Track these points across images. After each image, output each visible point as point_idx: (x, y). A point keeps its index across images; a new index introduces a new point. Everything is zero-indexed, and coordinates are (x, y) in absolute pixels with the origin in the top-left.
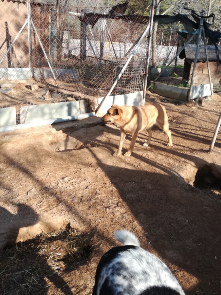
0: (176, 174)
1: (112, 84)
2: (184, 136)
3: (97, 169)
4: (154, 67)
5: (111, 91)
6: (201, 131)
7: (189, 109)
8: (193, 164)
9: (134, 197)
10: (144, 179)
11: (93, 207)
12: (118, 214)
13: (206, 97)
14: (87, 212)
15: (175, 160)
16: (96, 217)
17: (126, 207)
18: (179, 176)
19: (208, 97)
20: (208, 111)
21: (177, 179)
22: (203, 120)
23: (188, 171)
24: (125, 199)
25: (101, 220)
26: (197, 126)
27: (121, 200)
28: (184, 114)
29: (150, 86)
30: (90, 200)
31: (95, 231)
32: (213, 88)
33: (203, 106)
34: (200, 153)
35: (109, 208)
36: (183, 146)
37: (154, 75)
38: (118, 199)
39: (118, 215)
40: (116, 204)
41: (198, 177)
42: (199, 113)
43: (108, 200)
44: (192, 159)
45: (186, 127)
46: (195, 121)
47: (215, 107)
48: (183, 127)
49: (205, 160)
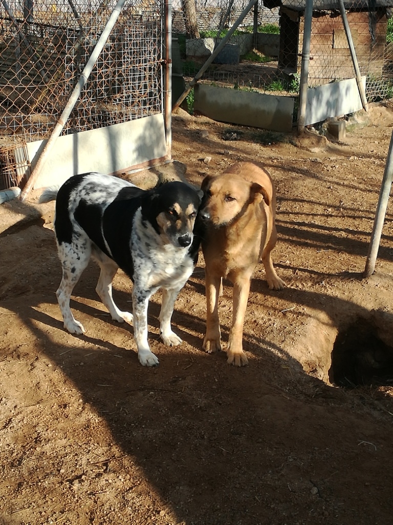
0: (276, 352)
1: (67, 98)
2: (293, 236)
3: (36, 364)
4: (193, 36)
5: (65, 118)
6: (340, 217)
7: (303, 155)
8: (323, 316)
9: (156, 435)
10: (184, 379)
11: (30, 484)
12: (109, 497)
13: (348, 115)
14: (13, 501)
15: (272, 312)
16: (41, 513)
17: (134, 470)
18: (285, 358)
19: (355, 117)
20: (358, 155)
21: (279, 367)
22: (343, 185)
23: (310, 339)
24: (127, 447)
25: (56, 520)
26: (329, 202)
27: (116, 450)
28: (289, 170)
29: (185, 96)
30: (19, 464)
32: (368, 89)
33: (342, 144)
34: (339, 284)
35: (81, 481)
36: (292, 268)
37: (194, 60)
38: (108, 448)
39: (109, 500)
40: (100, 465)
41: (341, 352)
42: (332, 164)
43: (76, 455)
44: (320, 303)
45: (297, 210)
46: (321, 188)
47: (376, 142)
48: (290, 211)
49: (355, 301)
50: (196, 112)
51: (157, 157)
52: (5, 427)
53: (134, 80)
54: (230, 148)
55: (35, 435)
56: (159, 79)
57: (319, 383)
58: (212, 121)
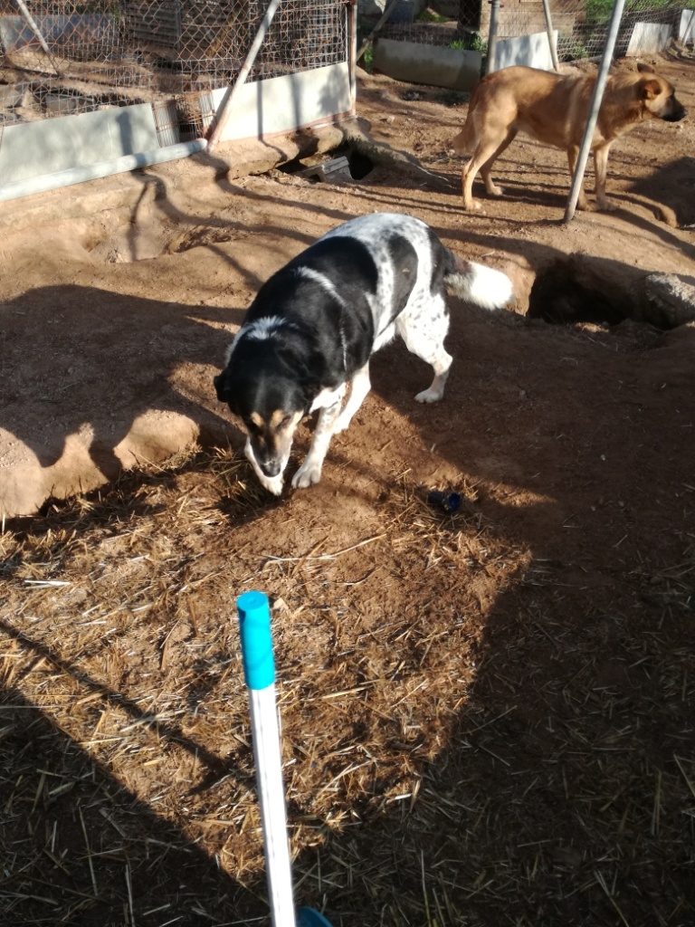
8: (521, 260)
44: (520, 248)
49: (554, 246)
50: (373, 71)
51: (341, 112)
54: (413, 109)
56: (343, 23)
58: (391, 80)
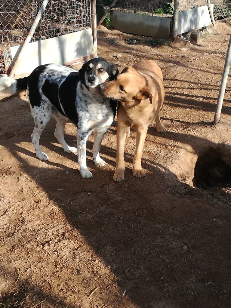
0: (162, 169)
1: (34, 20)
2: (170, 101)
3: (20, 178)
5: (32, 32)
6: (199, 89)
7: (176, 52)
8: (189, 148)
9: (92, 218)
10: (108, 185)
11: (19, 246)
12: (65, 253)
13: (203, 28)
14: (10, 256)
15: (159, 146)
16: (26, 263)
17: (80, 237)
18: (167, 172)
19: (207, 29)
20: (209, 52)
21: (164, 177)
22: (201, 70)
23: (182, 161)
24: (76, 225)
25: (35, 266)
26: (192, 80)
27: (69, 227)
28: (168, 62)
29: (104, 17)
30: (13, 235)
31: (27, 288)
32: (214, 12)
33: (199, 46)
34: (199, 128)
35: (49, 244)
36: (170, 120)
38: (64, 225)
39: (66, 254)
40: (60, 235)
41: (200, 168)
42: (194, 58)
43: (46, 229)
44: (188, 140)
45: (173, 86)
46: (187, 72)
47: (220, 44)
48: (169, 86)
49: (208, 139)
50: (112, 28)
51: (89, 55)
52: (3, 214)
53: (73, 8)
54: (132, 49)
55: (21, 219)
56: (89, 7)
57: (187, 186)
58: (121, 33)
